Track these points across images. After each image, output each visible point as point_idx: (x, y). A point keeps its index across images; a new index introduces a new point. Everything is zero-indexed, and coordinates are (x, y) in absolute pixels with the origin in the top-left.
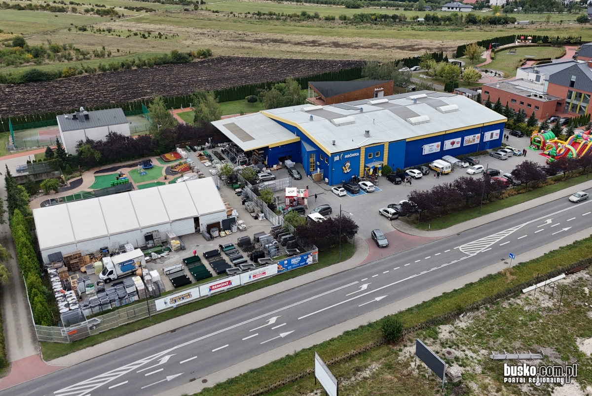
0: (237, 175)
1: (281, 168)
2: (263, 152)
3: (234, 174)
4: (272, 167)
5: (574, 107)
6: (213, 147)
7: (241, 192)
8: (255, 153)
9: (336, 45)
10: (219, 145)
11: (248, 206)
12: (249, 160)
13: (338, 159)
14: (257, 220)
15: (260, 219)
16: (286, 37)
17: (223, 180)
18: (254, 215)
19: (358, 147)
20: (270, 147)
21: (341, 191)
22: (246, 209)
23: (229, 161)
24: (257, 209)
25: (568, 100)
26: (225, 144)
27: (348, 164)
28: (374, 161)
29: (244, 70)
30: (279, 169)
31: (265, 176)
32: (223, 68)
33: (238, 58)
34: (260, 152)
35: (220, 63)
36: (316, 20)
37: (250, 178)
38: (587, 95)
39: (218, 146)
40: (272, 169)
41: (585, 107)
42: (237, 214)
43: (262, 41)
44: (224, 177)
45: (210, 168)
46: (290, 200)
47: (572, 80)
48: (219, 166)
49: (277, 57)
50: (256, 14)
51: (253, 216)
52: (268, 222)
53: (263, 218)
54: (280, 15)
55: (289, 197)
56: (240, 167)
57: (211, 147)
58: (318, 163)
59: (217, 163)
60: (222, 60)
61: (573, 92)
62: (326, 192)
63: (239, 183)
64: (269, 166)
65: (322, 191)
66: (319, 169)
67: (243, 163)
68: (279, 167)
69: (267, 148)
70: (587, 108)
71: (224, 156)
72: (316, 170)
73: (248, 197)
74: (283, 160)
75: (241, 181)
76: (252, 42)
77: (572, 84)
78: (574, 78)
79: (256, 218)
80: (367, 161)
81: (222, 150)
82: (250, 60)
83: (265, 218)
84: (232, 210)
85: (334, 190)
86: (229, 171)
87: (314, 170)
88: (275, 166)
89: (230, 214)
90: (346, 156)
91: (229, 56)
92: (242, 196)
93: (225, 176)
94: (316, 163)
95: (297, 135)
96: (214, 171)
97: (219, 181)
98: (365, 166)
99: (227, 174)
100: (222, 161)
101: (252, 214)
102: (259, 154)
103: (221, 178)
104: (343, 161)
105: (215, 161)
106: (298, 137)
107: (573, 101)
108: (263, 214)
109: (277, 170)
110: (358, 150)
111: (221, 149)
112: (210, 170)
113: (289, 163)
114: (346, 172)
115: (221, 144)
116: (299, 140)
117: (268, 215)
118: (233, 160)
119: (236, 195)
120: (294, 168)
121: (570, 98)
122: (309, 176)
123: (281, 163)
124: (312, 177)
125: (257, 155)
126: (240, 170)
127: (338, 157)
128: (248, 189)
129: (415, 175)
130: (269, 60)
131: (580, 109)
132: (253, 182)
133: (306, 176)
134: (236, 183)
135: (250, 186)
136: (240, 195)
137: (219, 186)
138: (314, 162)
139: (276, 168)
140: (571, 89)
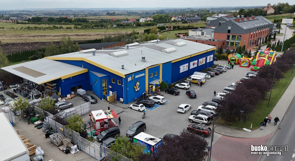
0: (34, 107)
1: (75, 97)
2: (55, 84)
3: (30, 107)
4: (66, 96)
5: (232, 44)
6: (5, 89)
7: (41, 124)
8: (48, 87)
9: (78, 35)
10: (11, 86)
11: (54, 138)
12: (43, 94)
13: (131, 80)
14: (69, 155)
15: (73, 152)
16: (47, 34)
17: (18, 115)
18: (65, 149)
19: (143, 69)
20: (62, 79)
21: (141, 106)
22: (52, 143)
23: (23, 97)
24: (67, 141)
25: (228, 41)
26: (16, 85)
27: (138, 83)
28: (155, 80)
29: (25, 48)
30: (73, 97)
31: (63, 104)
32: (9, 48)
33: (19, 43)
34: (53, 85)
35: (7, 46)
36: (61, 29)
37: (49, 108)
38: (239, 36)
39: (10, 88)
40: (66, 98)
41: (239, 43)
42: (43, 152)
43: (34, 36)
44: (19, 113)
45: (3, 107)
46: (100, 124)
47: (229, 29)
48: (12, 103)
49: (44, 41)
50: (27, 28)
51: (63, 151)
52: (83, 154)
53: (76, 150)
54: (41, 28)
55: (99, 120)
56: (35, 100)
57: (3, 89)
58: (110, 87)
59: (9, 101)
60: (9, 44)
61: (230, 36)
62: (125, 110)
63: (37, 115)
64: (63, 96)
65: (121, 110)
66: (111, 92)
67: (37, 97)
68: (72, 96)
69: (60, 79)
70: (240, 43)
71: (16, 94)
72: (109, 92)
73: (52, 129)
74: (74, 89)
75: (39, 113)
76: (27, 37)
77: (229, 31)
78: (229, 28)
79: (68, 152)
80: (150, 80)
81: (14, 90)
82: (27, 43)
83: (78, 150)
84: (35, 148)
85: (132, 107)
86: (24, 105)
87: (106, 93)
88: (69, 96)
89: (32, 153)
90: (137, 77)
91: (13, 43)
92: (43, 128)
93: (20, 110)
94: (108, 87)
95: (84, 68)
96: (7, 108)
97: (13, 117)
98: (149, 84)
99: (22, 109)
100: (15, 98)
101: (61, 148)
102: (52, 87)
103: (15, 114)
104: (135, 81)
105: (8, 99)
106: (85, 69)
107: (231, 40)
108: (76, 146)
109: (71, 98)
110: (143, 71)
111: (12, 89)
112: (3, 108)
113: (81, 91)
114: (136, 91)
115: (13, 86)
116: (87, 71)
117: (81, 146)
118: (26, 96)
119: (36, 128)
120: (87, 94)
121: (229, 39)
122: (103, 99)
123: (73, 93)
124: (107, 100)
125: (51, 88)
126: (36, 103)
127: (131, 77)
128: (50, 119)
129: (186, 87)
130: (40, 43)
131: (236, 44)
132: (54, 112)
133: (100, 100)
134: (34, 116)
135: (52, 116)
136: (41, 128)
137: (14, 121)
138: (106, 87)
139: (70, 97)
140: (229, 34)
